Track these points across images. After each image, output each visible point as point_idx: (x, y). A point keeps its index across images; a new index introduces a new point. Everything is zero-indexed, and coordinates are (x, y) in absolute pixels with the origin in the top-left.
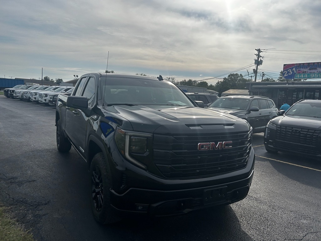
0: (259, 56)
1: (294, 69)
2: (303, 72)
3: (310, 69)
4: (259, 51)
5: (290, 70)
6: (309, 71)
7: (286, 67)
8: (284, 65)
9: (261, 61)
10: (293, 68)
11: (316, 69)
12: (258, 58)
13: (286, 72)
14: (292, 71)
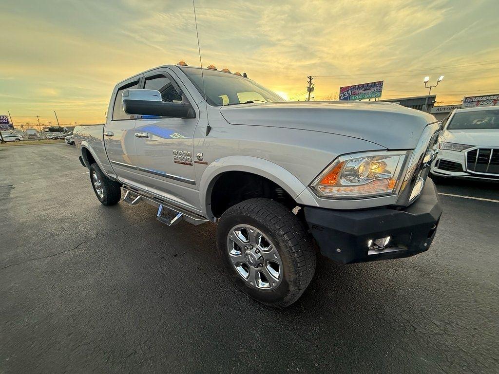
0: (311, 84)
1: (350, 91)
2: (358, 94)
3: (364, 90)
4: (310, 78)
5: (346, 93)
6: (364, 92)
7: (343, 90)
8: (341, 88)
9: (313, 88)
10: (348, 91)
11: (369, 89)
12: (310, 86)
13: (343, 95)
14: (348, 93)
